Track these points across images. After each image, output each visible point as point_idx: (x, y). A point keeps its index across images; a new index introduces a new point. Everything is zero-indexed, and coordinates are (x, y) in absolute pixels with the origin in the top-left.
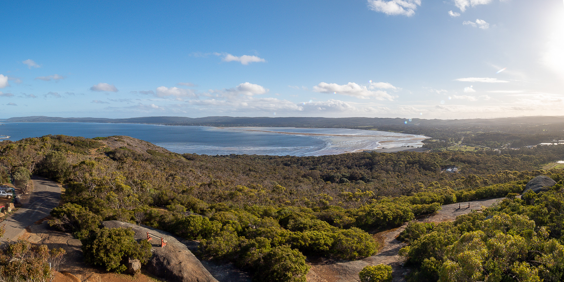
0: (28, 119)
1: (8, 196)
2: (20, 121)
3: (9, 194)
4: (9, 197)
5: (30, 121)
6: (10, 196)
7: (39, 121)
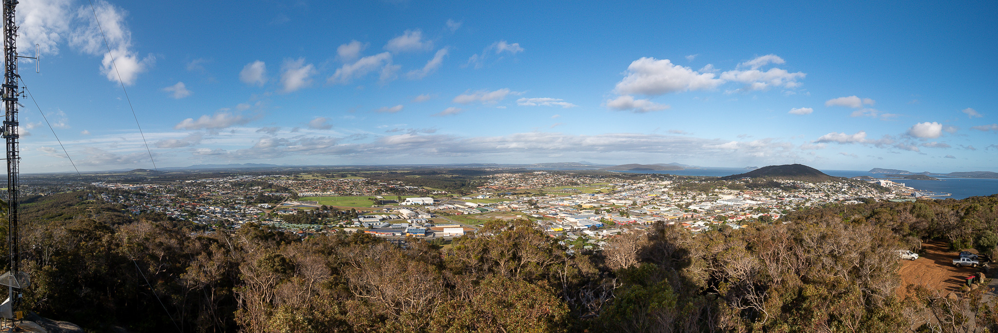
0: (972, 174)
1: (973, 264)
2: (963, 176)
3: (974, 262)
4: (975, 266)
5: (974, 177)
6: (976, 264)
7: (985, 177)
